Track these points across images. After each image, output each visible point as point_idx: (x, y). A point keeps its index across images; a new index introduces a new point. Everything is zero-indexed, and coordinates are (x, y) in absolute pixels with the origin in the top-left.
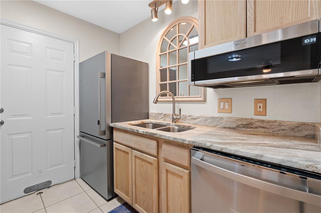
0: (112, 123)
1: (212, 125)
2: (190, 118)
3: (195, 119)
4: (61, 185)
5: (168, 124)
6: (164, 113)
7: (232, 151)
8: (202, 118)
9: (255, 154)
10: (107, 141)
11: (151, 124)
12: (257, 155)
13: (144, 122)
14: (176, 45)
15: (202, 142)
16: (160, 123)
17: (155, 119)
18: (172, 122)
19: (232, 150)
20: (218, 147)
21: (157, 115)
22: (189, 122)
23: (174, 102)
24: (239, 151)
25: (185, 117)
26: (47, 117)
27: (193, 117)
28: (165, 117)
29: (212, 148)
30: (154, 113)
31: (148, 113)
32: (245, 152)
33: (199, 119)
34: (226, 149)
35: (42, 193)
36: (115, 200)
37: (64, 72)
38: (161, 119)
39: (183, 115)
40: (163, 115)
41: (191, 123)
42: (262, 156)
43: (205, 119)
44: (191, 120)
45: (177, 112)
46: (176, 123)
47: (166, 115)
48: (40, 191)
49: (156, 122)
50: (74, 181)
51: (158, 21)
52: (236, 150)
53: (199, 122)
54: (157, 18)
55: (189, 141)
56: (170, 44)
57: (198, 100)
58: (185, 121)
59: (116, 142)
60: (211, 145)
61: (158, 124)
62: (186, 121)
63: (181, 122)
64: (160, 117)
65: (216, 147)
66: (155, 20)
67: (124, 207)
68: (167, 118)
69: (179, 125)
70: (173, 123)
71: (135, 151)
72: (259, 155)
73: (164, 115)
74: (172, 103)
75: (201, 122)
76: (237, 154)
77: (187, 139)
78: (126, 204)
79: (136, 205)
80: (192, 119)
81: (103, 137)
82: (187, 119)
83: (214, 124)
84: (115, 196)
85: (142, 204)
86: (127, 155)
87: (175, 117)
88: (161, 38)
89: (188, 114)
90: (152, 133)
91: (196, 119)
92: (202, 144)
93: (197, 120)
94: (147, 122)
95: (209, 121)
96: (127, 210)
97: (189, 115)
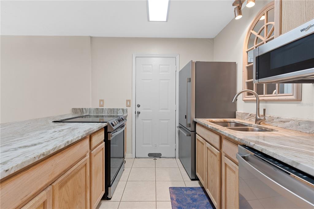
0: (196, 118)
1: (308, 132)
2: (278, 120)
3: (284, 122)
4: (166, 159)
5: (249, 124)
6: (250, 113)
7: (271, 154)
8: (294, 122)
9: (291, 160)
10: (191, 132)
11: (234, 123)
12: (293, 162)
13: (226, 121)
14: (263, 36)
15: (247, 141)
16: (242, 122)
17: (241, 118)
18: (255, 123)
19: (271, 152)
20: (259, 147)
21: (243, 115)
22: (277, 125)
23: (258, 102)
24: (276, 154)
25: (272, 119)
26: (160, 111)
27: (282, 120)
28: (250, 118)
29: (255, 148)
30: (240, 113)
31: (235, 113)
32: (282, 156)
33: (290, 123)
34: (266, 151)
35: (156, 159)
36: (197, 182)
37: (169, 80)
38: (247, 119)
39: (270, 116)
40: (248, 115)
41: (279, 126)
42: (298, 164)
43: (298, 123)
44: (280, 123)
45: (261, 113)
46: (259, 124)
47: (252, 115)
48: (156, 158)
49: (239, 122)
50: (175, 159)
51: (242, 17)
52: (274, 153)
53: (289, 126)
54: (242, 15)
55: (239, 139)
56: (257, 38)
57: (288, 99)
58: (272, 124)
59: (198, 134)
60: (254, 145)
61: (241, 123)
62: (274, 123)
63: (267, 124)
64: (246, 117)
65: (258, 147)
66: (239, 17)
67: (202, 190)
68: (253, 118)
69: (261, 127)
70: (255, 125)
71: (208, 143)
72: (296, 162)
73: (250, 115)
74: (255, 103)
75: (291, 126)
76: (275, 157)
77: (237, 137)
78: (203, 188)
79: (207, 189)
80: (281, 121)
81: (189, 128)
82: (274, 121)
83: (311, 131)
84: (197, 179)
85: (211, 190)
86: (203, 145)
87: (259, 118)
88: (248, 33)
89: (276, 115)
90: (215, 128)
91: (286, 122)
92: (247, 142)
93: (287, 124)
94: (231, 121)
95: (303, 125)
96: (203, 192)
97: (277, 117)
